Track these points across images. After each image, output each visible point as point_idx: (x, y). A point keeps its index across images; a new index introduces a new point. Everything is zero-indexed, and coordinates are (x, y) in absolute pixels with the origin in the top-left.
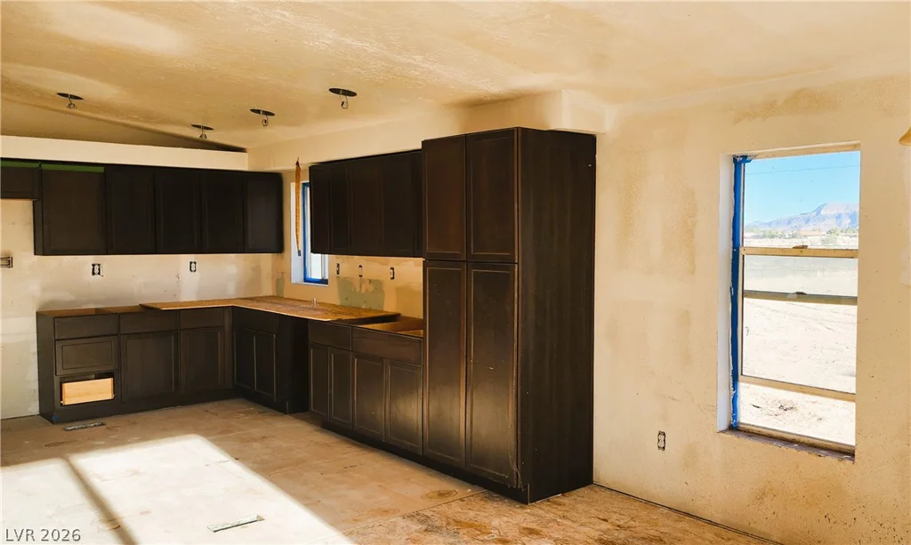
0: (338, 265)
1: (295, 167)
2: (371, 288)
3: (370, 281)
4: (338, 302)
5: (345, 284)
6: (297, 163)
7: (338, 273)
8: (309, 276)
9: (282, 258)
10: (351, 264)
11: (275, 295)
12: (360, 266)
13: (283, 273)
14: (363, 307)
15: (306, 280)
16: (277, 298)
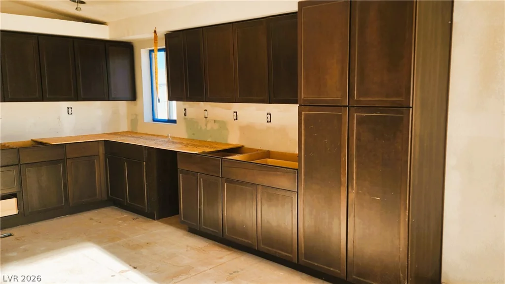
0: (185, 110)
1: (153, 35)
2: (216, 126)
3: (215, 121)
4: (186, 137)
5: (191, 124)
6: (155, 32)
7: (185, 115)
8: (156, 117)
9: (136, 105)
10: (196, 109)
11: (130, 131)
12: (206, 110)
13: (136, 115)
14: (209, 140)
15: (154, 120)
16: (132, 133)
